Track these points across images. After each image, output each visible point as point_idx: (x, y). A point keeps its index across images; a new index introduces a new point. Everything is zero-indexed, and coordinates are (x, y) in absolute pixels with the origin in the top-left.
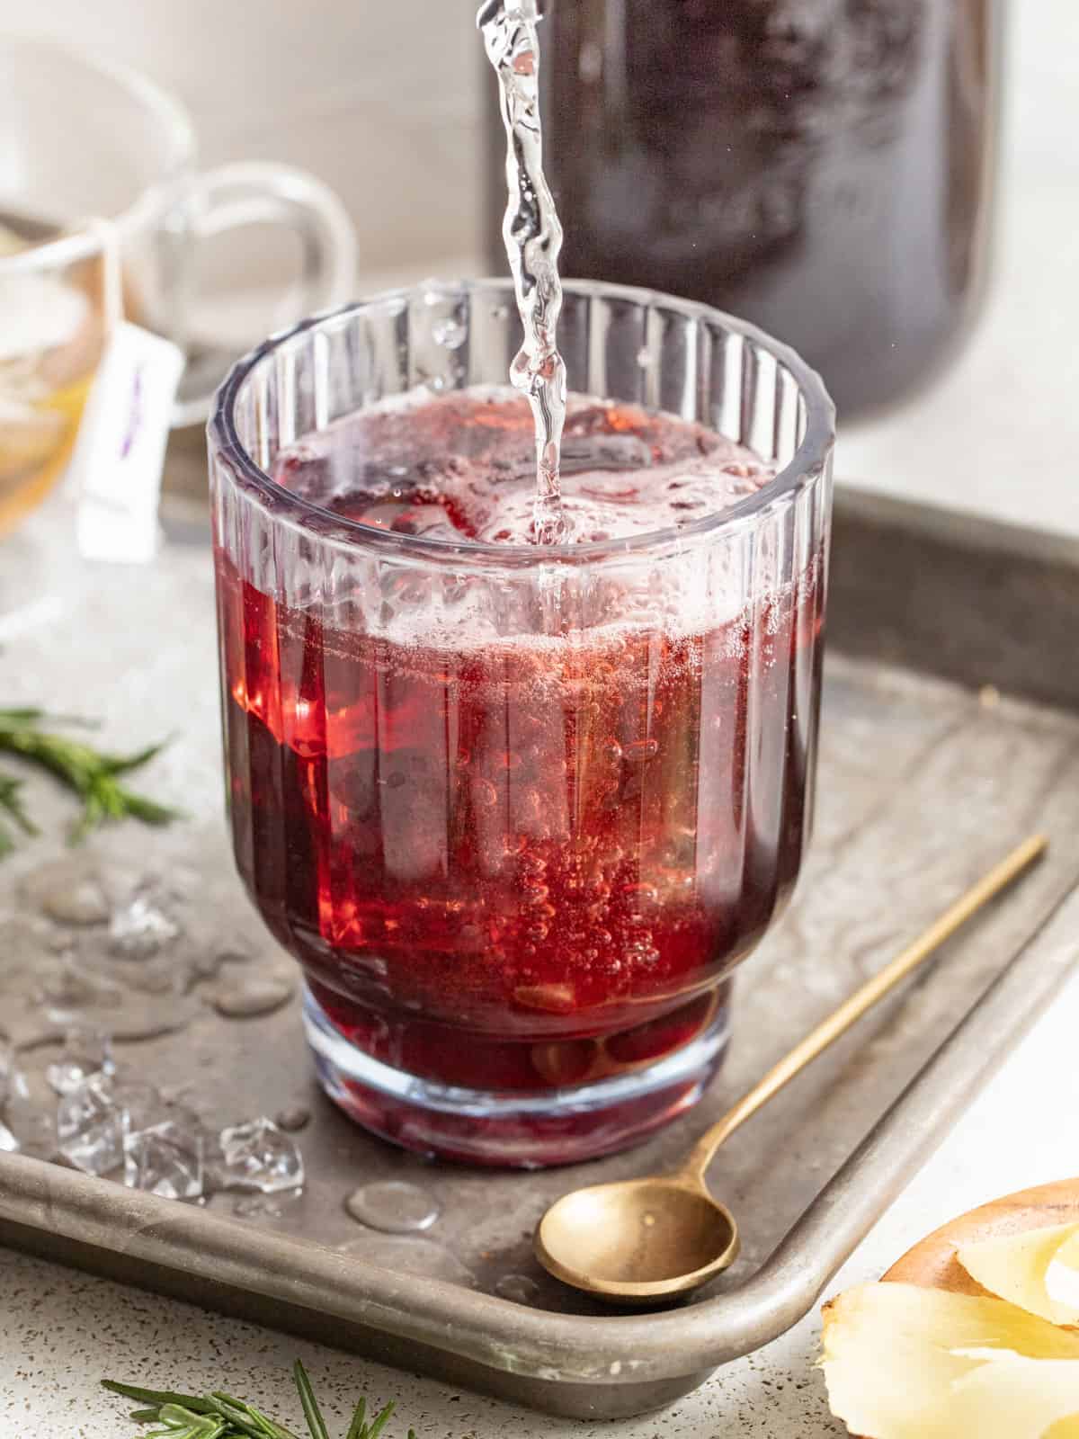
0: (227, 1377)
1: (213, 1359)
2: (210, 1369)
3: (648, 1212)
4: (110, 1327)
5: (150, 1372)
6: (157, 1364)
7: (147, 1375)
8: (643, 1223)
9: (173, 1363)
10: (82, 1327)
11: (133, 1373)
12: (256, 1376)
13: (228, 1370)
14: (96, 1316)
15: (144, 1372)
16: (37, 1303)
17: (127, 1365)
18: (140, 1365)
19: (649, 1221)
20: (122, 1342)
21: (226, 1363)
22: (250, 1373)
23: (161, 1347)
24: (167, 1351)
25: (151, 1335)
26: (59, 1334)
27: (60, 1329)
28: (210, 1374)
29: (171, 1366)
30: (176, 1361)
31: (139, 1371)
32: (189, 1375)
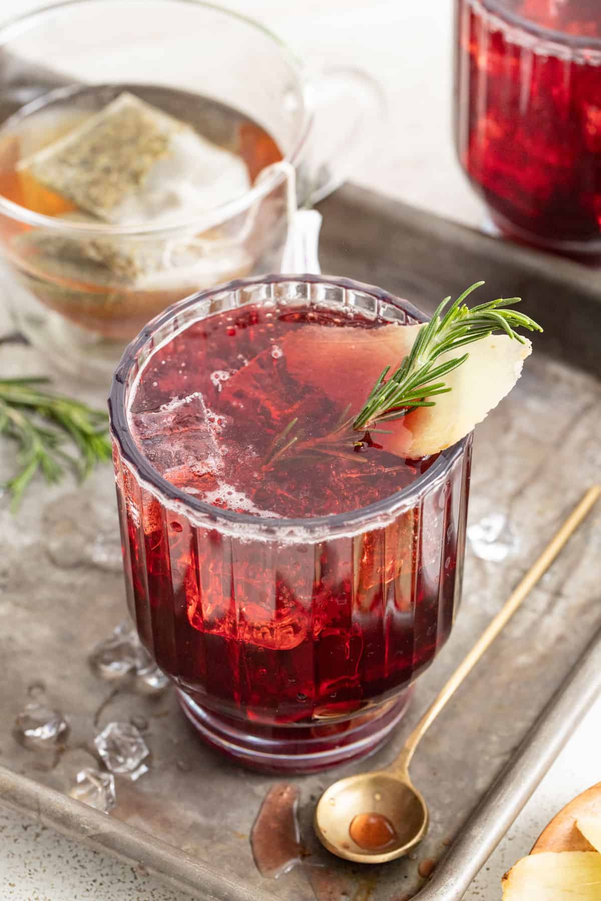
0: (140, 895)
1: (132, 882)
2: (130, 889)
3: (378, 792)
4: (77, 856)
5: (97, 890)
6: (101, 884)
7: (95, 892)
8: (374, 799)
9: (110, 884)
10: (62, 855)
11: (88, 890)
12: (155, 896)
13: (140, 891)
14: (69, 847)
15: (94, 889)
16: (38, 835)
17: (85, 884)
18: (92, 885)
19: (378, 797)
20: (83, 867)
21: (140, 885)
22: (152, 893)
23: (104, 872)
24: (107, 875)
25: (98, 862)
26: (48, 859)
27: (49, 855)
28: (130, 893)
29: (109, 886)
30: (111, 883)
31: (91, 889)
32: (119, 893)
